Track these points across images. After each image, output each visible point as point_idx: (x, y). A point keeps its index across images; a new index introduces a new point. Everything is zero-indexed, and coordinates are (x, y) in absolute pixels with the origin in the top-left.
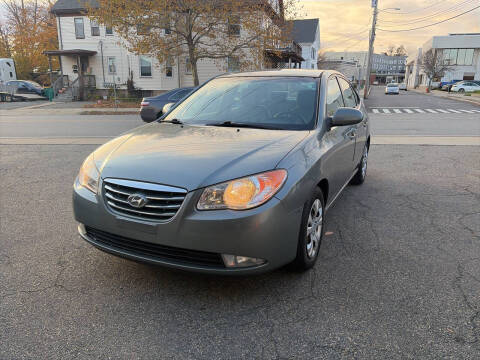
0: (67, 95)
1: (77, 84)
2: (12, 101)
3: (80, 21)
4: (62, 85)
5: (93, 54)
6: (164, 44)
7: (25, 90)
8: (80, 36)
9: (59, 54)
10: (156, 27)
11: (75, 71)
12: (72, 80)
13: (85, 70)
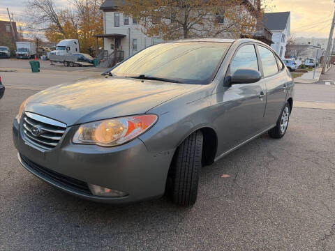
0: (105, 64)
1: (112, 57)
2: (73, 66)
3: (117, 15)
4: (103, 57)
5: (123, 36)
6: (169, 30)
7: (82, 59)
8: (117, 25)
9: (103, 37)
10: (163, 18)
11: (112, 48)
12: (109, 53)
13: (118, 47)
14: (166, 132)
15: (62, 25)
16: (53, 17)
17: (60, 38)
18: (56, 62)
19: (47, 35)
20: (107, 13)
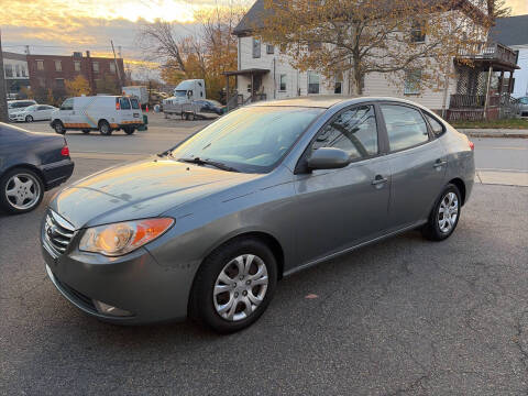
2: (194, 120)
3: (257, 41)
4: (237, 104)
5: (266, 72)
6: (331, 60)
7: (207, 109)
8: (256, 56)
9: (236, 74)
11: (249, 91)
12: (245, 98)
13: (257, 89)
14: (186, 239)
15: (184, 59)
16: (172, 48)
17: (181, 78)
18: (171, 113)
19: (163, 75)
20: (242, 39)
